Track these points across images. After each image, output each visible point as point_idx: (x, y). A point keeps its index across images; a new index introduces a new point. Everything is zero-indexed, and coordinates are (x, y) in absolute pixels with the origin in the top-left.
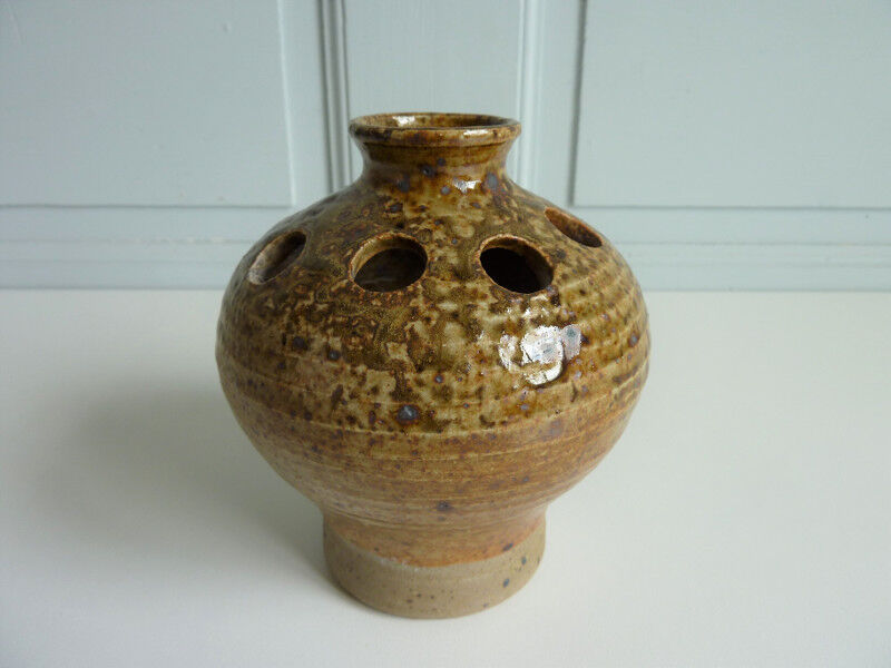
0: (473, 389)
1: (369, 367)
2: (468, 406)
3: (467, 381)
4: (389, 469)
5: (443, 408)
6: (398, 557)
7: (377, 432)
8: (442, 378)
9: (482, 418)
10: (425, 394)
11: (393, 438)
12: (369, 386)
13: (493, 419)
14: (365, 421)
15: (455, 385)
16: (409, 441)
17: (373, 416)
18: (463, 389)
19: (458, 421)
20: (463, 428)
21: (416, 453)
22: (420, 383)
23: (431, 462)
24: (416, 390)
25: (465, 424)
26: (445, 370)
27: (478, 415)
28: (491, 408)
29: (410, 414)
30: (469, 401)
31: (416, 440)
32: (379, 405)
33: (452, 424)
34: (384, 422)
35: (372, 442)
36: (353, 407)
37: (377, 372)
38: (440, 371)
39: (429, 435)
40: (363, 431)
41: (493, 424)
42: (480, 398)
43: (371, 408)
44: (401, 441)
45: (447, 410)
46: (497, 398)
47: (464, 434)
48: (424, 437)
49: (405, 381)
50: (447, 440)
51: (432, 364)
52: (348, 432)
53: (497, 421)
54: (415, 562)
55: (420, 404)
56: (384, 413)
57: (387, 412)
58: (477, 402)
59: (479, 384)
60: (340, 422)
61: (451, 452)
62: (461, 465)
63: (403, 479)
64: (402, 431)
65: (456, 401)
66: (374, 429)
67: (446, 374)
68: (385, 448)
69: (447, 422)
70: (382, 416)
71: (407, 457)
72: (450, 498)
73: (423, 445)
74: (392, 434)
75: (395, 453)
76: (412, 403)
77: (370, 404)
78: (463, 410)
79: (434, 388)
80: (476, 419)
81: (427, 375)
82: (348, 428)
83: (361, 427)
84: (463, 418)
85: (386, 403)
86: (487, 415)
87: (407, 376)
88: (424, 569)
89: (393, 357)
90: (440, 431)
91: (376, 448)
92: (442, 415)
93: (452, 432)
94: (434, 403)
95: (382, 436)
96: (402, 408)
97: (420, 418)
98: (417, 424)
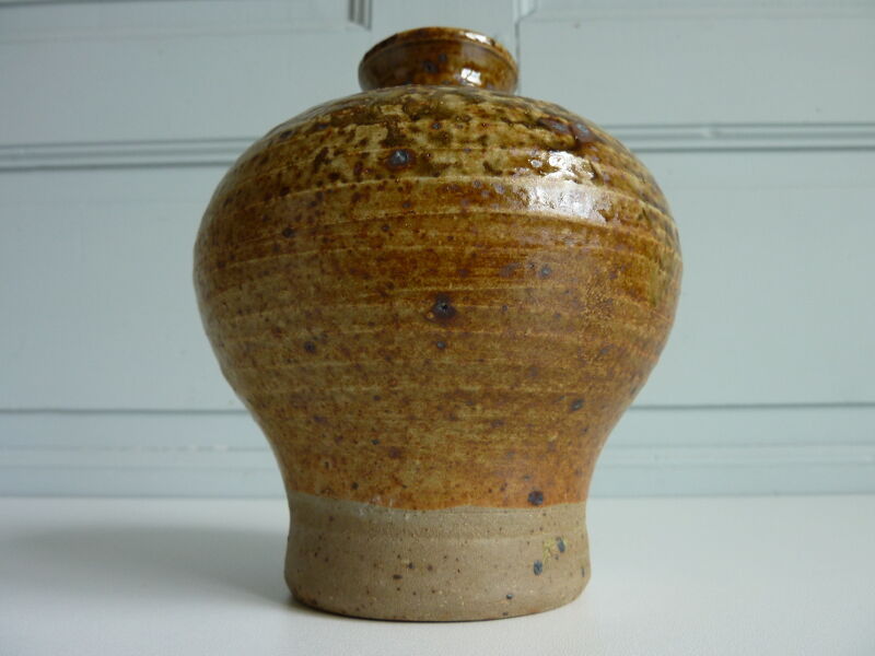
0: (475, 136)
1: (359, 124)
2: (470, 150)
3: (467, 129)
4: (374, 233)
5: (440, 151)
6: (381, 493)
7: (363, 183)
8: (440, 126)
9: (486, 165)
10: (421, 139)
11: (381, 188)
12: (357, 139)
13: (501, 168)
14: (349, 174)
15: (454, 131)
16: (400, 189)
17: (359, 168)
18: (463, 135)
19: (458, 166)
20: (465, 173)
21: (408, 204)
22: (415, 130)
23: (426, 216)
24: (410, 135)
25: (467, 169)
26: (442, 119)
27: (482, 160)
28: (496, 157)
29: (403, 159)
30: (471, 146)
31: (409, 187)
32: (368, 154)
33: (451, 168)
34: (371, 171)
35: (356, 198)
36: (337, 164)
37: (368, 127)
38: (437, 120)
39: (424, 179)
40: (347, 185)
41: (499, 173)
42: (484, 144)
43: (356, 159)
44: (391, 190)
45: (445, 153)
46: (503, 147)
47: (465, 179)
48: (418, 182)
49: (398, 130)
50: (446, 185)
51: (427, 115)
52: (329, 191)
53: (505, 170)
54: (408, 500)
55: (414, 148)
56: (372, 161)
57: (376, 160)
58: (479, 147)
59: (482, 133)
60: (320, 184)
61: (450, 202)
62: (463, 225)
63: (391, 247)
64: (392, 177)
65: (455, 145)
66: (359, 180)
67: (444, 122)
68: (371, 202)
69: (445, 166)
70: (370, 165)
71: (397, 212)
72: (451, 287)
73: (417, 194)
74: (380, 182)
75: (384, 208)
76: (406, 147)
77: (357, 155)
78: (464, 155)
79: (430, 134)
80: (479, 164)
81: (424, 123)
82: (329, 186)
83: (345, 181)
84: (465, 162)
85: (375, 151)
86: (492, 163)
87: (401, 125)
88: (419, 513)
89: (386, 114)
90: (436, 175)
91: (360, 204)
92: (440, 158)
93: (451, 177)
94: (430, 146)
95: (368, 188)
96: (394, 153)
97: (414, 162)
98: (410, 168)
